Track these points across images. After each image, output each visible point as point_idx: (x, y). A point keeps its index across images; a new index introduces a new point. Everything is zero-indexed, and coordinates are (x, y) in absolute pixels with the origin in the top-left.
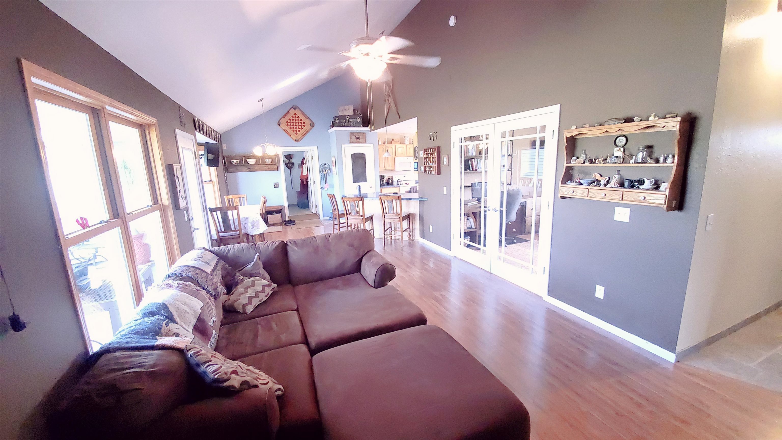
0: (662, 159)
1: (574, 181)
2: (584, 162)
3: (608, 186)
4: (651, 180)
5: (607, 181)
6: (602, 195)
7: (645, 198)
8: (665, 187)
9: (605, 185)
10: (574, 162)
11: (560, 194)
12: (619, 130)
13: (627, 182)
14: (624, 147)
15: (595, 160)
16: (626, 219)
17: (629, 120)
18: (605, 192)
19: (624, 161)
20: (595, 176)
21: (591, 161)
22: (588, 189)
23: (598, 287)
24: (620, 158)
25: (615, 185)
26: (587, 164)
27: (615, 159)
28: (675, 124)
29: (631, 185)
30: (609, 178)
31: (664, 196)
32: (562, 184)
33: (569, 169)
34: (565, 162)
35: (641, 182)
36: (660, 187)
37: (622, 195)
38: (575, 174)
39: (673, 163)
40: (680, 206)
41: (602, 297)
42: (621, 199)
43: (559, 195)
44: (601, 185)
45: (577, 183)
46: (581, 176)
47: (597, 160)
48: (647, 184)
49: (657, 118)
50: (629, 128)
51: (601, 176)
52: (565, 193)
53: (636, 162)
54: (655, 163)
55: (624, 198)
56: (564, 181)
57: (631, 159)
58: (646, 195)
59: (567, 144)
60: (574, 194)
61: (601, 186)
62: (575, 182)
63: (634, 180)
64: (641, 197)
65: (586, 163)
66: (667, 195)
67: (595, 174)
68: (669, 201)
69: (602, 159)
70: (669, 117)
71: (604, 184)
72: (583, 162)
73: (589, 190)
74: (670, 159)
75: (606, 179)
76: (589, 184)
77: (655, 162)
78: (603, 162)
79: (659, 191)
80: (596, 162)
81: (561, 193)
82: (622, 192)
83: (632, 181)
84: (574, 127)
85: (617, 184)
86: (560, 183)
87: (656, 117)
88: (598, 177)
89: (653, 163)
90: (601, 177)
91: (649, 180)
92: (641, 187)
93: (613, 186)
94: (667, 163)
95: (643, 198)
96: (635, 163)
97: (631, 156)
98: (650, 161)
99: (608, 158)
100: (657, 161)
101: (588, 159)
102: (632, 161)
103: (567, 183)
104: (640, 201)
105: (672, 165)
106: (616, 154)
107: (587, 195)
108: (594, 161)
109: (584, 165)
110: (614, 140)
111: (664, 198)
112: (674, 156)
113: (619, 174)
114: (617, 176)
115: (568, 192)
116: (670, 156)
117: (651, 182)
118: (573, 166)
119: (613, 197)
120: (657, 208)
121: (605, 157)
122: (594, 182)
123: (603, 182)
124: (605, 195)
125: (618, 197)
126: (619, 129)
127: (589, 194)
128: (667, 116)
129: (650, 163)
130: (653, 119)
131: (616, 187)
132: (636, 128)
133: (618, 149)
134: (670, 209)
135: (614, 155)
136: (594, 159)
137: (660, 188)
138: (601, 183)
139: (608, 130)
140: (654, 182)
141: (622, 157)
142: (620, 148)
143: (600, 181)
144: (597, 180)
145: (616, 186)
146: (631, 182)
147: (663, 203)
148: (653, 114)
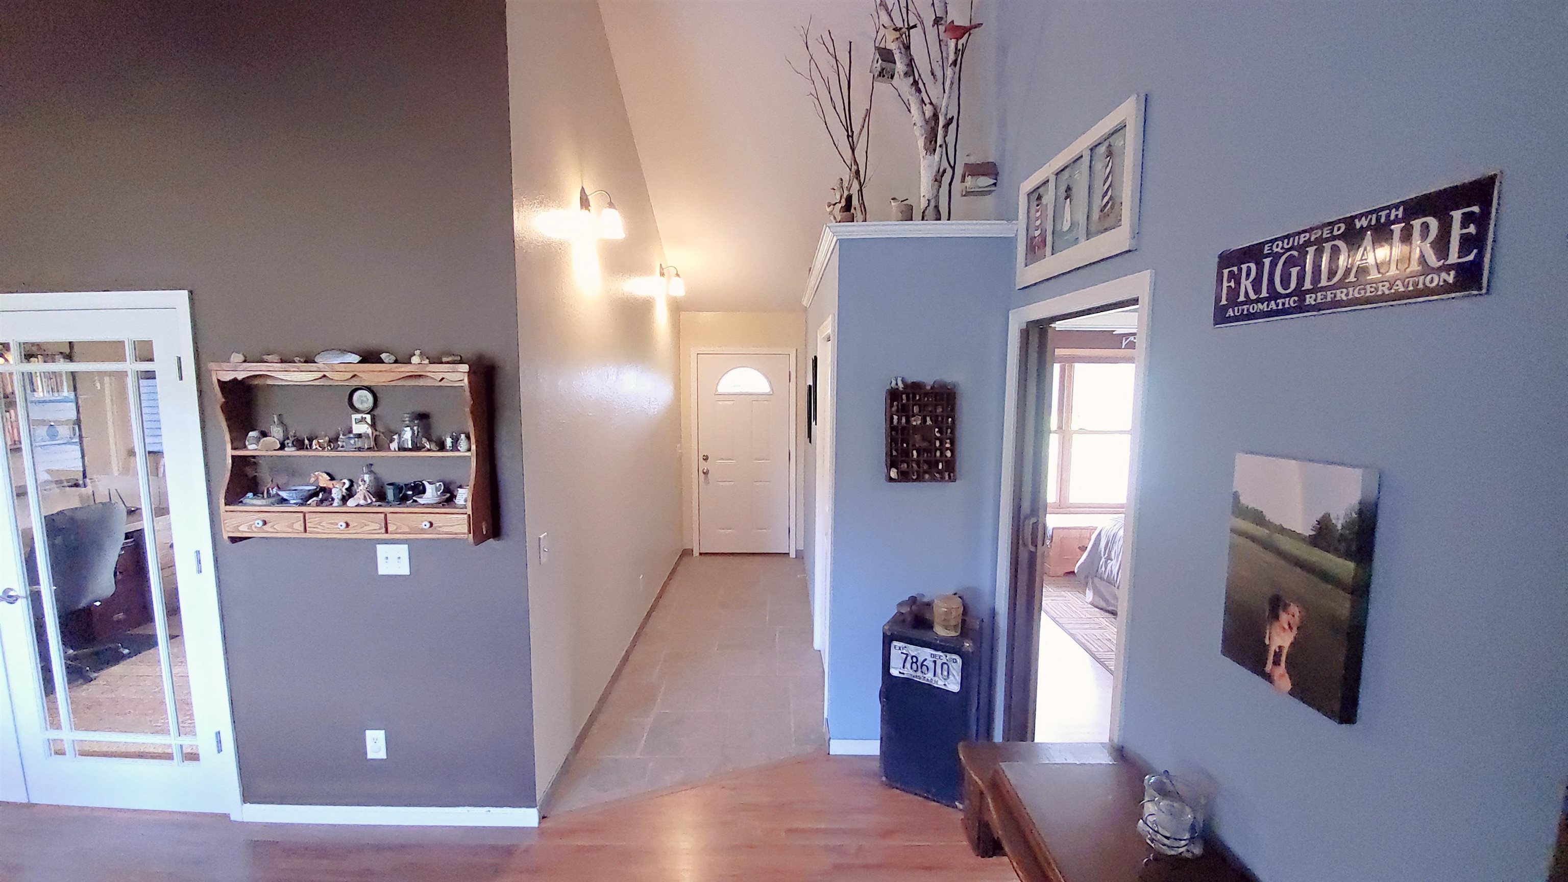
0: (449, 442)
1: (263, 494)
2: (282, 447)
3: (351, 503)
4: (438, 484)
5: (346, 489)
6: (340, 527)
7: (431, 524)
8: (463, 496)
9: (344, 500)
10: (254, 446)
11: (228, 532)
12: (352, 377)
13: (392, 491)
14: (372, 413)
15: (311, 440)
16: (404, 569)
17: (370, 357)
18: (347, 517)
19: (378, 445)
20: (317, 479)
21: (300, 444)
22: (301, 515)
23: (370, 735)
24: (367, 436)
25: (365, 499)
26: (290, 451)
27: (356, 439)
28: (458, 376)
29: (401, 495)
30: (351, 482)
31: (466, 516)
32: (226, 504)
33: (242, 465)
34: (229, 446)
35: (419, 489)
36: (455, 496)
37: (384, 521)
38: (264, 474)
39: (469, 450)
40: (496, 531)
41: (382, 755)
42: (383, 530)
43: (225, 536)
44: (333, 499)
45: (273, 500)
46: (281, 480)
47: (314, 442)
48: (431, 494)
49: (427, 361)
50: (373, 374)
51: (332, 478)
52: (241, 528)
53: (402, 449)
54: (438, 451)
55: (390, 529)
56: (235, 495)
57: (392, 441)
58: (431, 518)
59: (224, 400)
60: (266, 528)
61: (335, 504)
62: (265, 496)
63: (406, 485)
64: (424, 524)
65: (286, 449)
66: (469, 515)
67: (316, 473)
68: (475, 526)
69: (327, 439)
70: (448, 363)
71: (340, 497)
72: (279, 446)
73: (307, 515)
74: (463, 444)
75: (344, 483)
76: (304, 501)
77: (438, 448)
78: (330, 446)
79: (455, 508)
80: (314, 448)
81: (228, 529)
82: (383, 515)
83: (402, 487)
84: (237, 358)
85: (371, 497)
86: (222, 501)
87: (425, 357)
88: (324, 481)
89: (435, 449)
90: (330, 480)
91: (434, 485)
92: (420, 501)
93: (362, 502)
94: (459, 450)
95: (428, 525)
96: (399, 449)
97: (391, 433)
98: (428, 446)
99: (341, 436)
100: (442, 447)
101: (292, 439)
102: (394, 445)
103: (245, 501)
104: (423, 531)
105: (468, 454)
106: (358, 429)
107: (302, 529)
108: (306, 442)
109: (281, 453)
110: (347, 397)
111: (466, 522)
112: (468, 437)
113: (371, 472)
114: (367, 477)
115: (251, 525)
116: (463, 436)
117: (437, 489)
118: (254, 457)
119: (366, 528)
120: (455, 541)
121: (332, 434)
122: (316, 494)
123: (337, 493)
124: (348, 525)
125: (377, 526)
126: (352, 374)
127: (308, 524)
128: (444, 359)
129: (429, 450)
130: (419, 362)
131: (369, 505)
132: (391, 376)
133: (359, 416)
134: (480, 539)
135: (355, 431)
136: (308, 440)
137: (457, 498)
138: (332, 495)
139: (327, 375)
140: (443, 488)
141: (371, 435)
142: (364, 416)
143: (330, 492)
144: (323, 489)
145: (369, 501)
146: (399, 489)
147: (466, 531)
148: (417, 352)
